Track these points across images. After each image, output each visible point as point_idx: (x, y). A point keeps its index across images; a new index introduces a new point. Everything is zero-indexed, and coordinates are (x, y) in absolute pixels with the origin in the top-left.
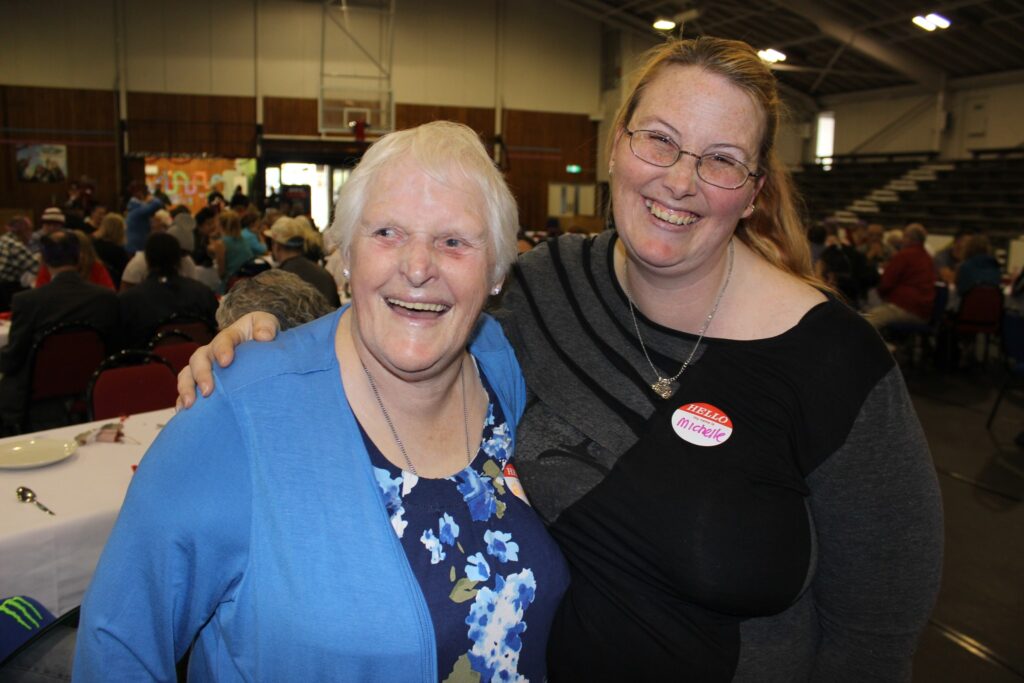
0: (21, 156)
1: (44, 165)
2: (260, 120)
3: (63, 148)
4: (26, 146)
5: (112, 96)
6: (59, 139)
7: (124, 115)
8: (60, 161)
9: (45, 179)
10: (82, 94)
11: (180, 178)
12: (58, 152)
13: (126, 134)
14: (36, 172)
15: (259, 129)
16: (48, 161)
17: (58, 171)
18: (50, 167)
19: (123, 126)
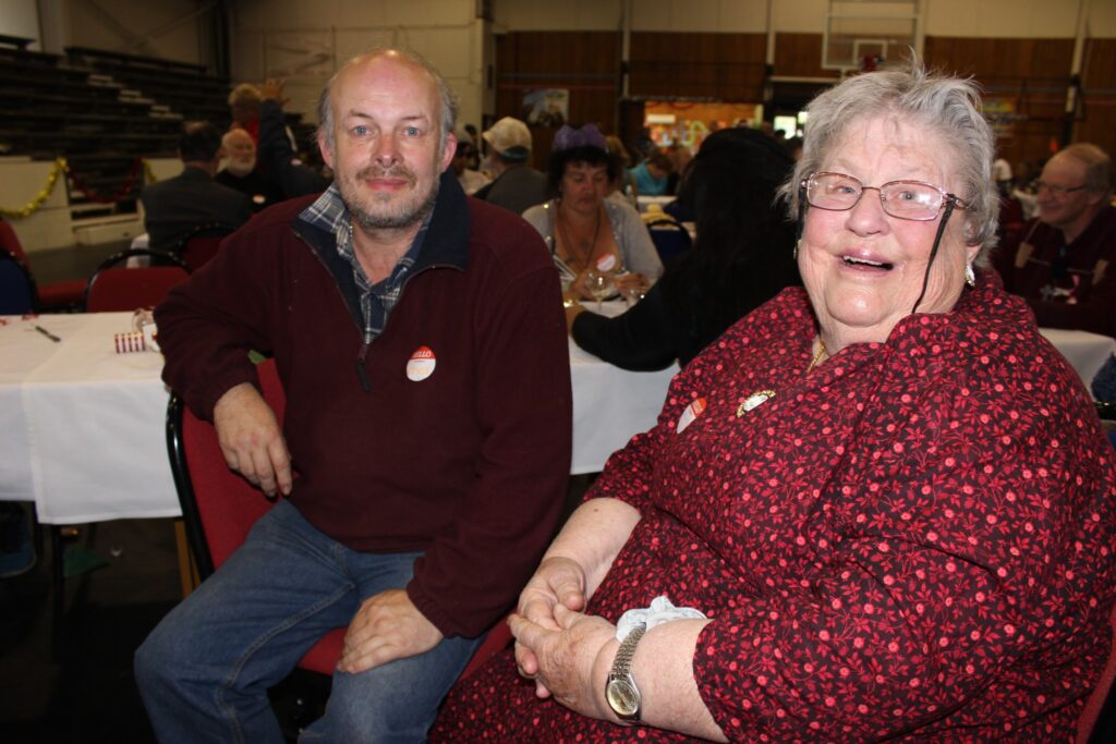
0: (527, 101)
1: (547, 110)
2: (770, 59)
3: (565, 92)
4: (532, 91)
5: (614, 38)
6: (562, 83)
7: (626, 57)
8: (562, 106)
9: (547, 124)
10: (586, 36)
11: (697, 128)
12: (560, 96)
13: (626, 77)
14: (540, 117)
15: (769, 70)
16: (551, 106)
17: (559, 115)
18: (552, 112)
19: (624, 68)
